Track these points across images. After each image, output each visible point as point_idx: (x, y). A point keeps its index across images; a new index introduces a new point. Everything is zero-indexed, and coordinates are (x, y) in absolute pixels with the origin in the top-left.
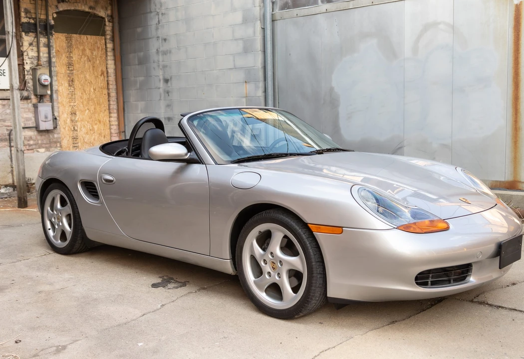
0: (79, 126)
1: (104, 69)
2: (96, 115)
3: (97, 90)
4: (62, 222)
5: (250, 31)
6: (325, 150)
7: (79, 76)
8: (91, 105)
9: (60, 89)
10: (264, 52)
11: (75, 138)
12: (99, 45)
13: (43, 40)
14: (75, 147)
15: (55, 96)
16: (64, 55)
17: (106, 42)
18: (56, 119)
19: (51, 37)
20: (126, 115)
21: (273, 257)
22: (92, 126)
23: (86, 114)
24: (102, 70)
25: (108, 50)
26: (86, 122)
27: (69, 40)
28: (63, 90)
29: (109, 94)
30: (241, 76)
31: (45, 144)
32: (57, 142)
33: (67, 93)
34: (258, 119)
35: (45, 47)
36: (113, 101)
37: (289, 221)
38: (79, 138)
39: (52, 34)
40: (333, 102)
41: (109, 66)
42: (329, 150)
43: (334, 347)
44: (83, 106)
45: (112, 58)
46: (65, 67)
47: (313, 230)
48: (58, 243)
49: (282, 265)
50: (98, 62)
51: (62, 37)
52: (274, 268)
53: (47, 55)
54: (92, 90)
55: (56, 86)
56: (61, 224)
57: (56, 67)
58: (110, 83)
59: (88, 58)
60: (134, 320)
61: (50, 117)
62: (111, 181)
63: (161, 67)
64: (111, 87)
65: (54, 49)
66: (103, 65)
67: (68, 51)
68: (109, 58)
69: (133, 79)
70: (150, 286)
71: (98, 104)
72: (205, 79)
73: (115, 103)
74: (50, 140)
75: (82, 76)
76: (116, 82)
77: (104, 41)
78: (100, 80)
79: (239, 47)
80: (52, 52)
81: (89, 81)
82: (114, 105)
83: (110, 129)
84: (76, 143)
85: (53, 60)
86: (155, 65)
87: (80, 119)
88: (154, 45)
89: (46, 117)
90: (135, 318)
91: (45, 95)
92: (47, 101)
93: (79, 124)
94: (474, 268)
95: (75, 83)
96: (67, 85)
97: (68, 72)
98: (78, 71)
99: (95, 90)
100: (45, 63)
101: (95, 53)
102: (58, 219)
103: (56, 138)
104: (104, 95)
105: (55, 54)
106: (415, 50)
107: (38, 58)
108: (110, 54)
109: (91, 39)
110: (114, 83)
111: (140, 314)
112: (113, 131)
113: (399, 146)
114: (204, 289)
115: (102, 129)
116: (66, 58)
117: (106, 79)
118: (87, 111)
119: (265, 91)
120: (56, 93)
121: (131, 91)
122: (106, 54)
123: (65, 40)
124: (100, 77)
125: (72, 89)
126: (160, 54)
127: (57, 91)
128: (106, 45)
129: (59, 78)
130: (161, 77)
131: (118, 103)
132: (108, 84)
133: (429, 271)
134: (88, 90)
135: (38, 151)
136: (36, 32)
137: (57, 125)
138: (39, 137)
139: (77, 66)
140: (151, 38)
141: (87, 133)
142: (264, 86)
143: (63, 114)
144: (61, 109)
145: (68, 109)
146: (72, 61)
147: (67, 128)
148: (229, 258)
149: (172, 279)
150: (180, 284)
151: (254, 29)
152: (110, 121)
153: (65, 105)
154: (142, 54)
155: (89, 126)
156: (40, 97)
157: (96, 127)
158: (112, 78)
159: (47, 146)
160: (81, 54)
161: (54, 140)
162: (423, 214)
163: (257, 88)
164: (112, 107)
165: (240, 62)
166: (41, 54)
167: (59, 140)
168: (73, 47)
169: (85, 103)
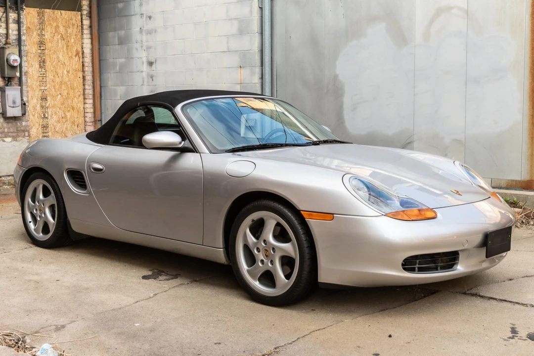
0: (50, 113)
1: (80, 49)
2: (70, 101)
3: (71, 72)
4: (45, 214)
5: (246, 10)
6: (321, 141)
7: (51, 56)
8: (64, 90)
9: (30, 70)
10: (262, 34)
11: (45, 127)
12: (74, 21)
13: (13, 16)
14: (45, 136)
15: (24, 78)
16: (35, 33)
17: (82, 18)
18: (25, 104)
19: (21, 11)
20: (103, 101)
21: (266, 244)
22: (65, 114)
23: (58, 100)
24: (77, 50)
25: (85, 27)
26: (58, 109)
27: (41, 15)
28: (34, 72)
29: (84, 77)
30: (235, 60)
31: (12, 132)
32: (25, 131)
33: (38, 75)
34: (253, 108)
35: (14, 23)
36: (89, 85)
37: (282, 208)
38: (50, 127)
39: (22, 9)
40: (337, 91)
41: (84, 45)
42: (325, 142)
43: (324, 329)
44: (55, 91)
45: (89, 36)
46: (36, 46)
47: (305, 217)
48: (40, 236)
49: (274, 252)
50: (72, 40)
51: (33, 13)
52: (267, 256)
53: (16, 33)
54: (66, 73)
55: (26, 68)
56: (43, 215)
57: (26, 46)
58: (86, 64)
59: (62, 36)
60: (127, 306)
61: (19, 102)
62: (100, 170)
63: (144, 48)
64: (86, 69)
65: (25, 26)
66: (79, 44)
67: (40, 28)
68: (85, 36)
69: (111, 60)
70: (141, 278)
71: (71, 88)
72: (195, 62)
73: (91, 87)
74: (17, 128)
75: (55, 56)
76: (93, 63)
77: (80, 17)
78: (74, 61)
79: (234, 28)
80: (22, 29)
81: (63, 63)
82: (90, 89)
83: (85, 117)
84: (46, 133)
85: (23, 38)
86: (138, 46)
87: (50, 106)
88: (137, 23)
89: (14, 102)
90: (128, 304)
91: (13, 78)
92: (15, 84)
93: (49, 110)
94: (461, 256)
95: (47, 64)
96: (37, 66)
97: (39, 51)
98: (50, 51)
99: (68, 72)
100: (14, 41)
101: (70, 31)
102: (40, 210)
103: (24, 126)
104: (78, 78)
105: (25, 31)
106: (427, 36)
107: (7, 35)
108: (86, 31)
109: (66, 14)
110: (90, 65)
111: (134, 302)
112: (87, 119)
113: (409, 141)
114: (196, 281)
115: (76, 116)
116: (37, 37)
117: (81, 60)
118: (59, 96)
119: (262, 78)
120: (25, 75)
121: (109, 74)
122: (82, 32)
123: (36, 15)
124: (74, 57)
125: (43, 71)
126: (144, 33)
127: (26, 72)
128: (82, 22)
129: (29, 59)
130: (145, 60)
131: (94, 87)
132: (83, 65)
133: (416, 257)
134: (61, 72)
135: (4, 141)
136: (6, 6)
137: (25, 112)
138: (5, 125)
139: (49, 45)
140: (134, 15)
141: (59, 121)
142: (260, 72)
143: (32, 99)
144: (30, 93)
145: (38, 94)
146: (45, 39)
147: (36, 116)
148: (222, 247)
149: (163, 272)
150: (171, 277)
151: (251, 8)
152: (84, 108)
153: (35, 89)
154: (123, 33)
155: (61, 113)
156: (8, 80)
157: (68, 115)
158: (88, 60)
159: (14, 134)
160: (54, 32)
161: (22, 128)
162: (412, 203)
163: (253, 74)
164: (87, 92)
165: (235, 44)
166: (10, 31)
167: (28, 129)
168: (45, 24)
169: (57, 87)
